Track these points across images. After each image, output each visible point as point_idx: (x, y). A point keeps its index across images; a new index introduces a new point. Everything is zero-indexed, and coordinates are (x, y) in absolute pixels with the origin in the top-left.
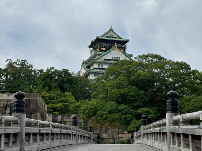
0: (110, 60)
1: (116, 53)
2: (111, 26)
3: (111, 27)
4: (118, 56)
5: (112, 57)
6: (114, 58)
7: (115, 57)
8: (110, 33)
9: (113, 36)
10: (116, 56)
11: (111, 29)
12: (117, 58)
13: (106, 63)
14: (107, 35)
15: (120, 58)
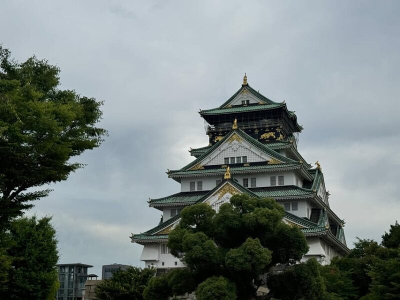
0: (219, 167)
1: (235, 147)
2: (245, 77)
3: (245, 80)
4: (241, 153)
5: (226, 159)
6: (230, 160)
7: (233, 158)
8: (240, 96)
9: (251, 102)
10: (235, 155)
11: (243, 86)
12: (239, 158)
13: (209, 177)
14: (233, 103)
15: (246, 157)
